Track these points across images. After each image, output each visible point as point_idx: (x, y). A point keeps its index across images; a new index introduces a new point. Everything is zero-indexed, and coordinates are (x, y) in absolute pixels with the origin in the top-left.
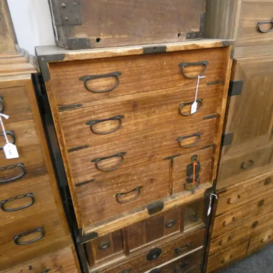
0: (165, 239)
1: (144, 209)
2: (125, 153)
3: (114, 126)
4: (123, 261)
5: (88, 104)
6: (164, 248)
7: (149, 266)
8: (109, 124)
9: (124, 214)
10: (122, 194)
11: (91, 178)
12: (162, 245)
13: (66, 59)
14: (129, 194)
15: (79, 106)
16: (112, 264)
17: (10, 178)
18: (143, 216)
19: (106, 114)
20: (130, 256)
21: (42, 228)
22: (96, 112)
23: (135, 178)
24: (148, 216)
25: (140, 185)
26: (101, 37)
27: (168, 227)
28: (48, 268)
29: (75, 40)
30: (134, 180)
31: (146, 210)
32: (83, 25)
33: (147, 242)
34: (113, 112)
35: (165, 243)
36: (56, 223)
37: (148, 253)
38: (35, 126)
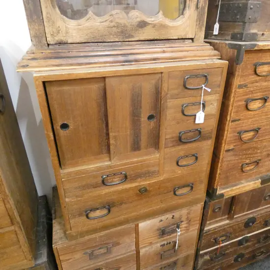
0: (260, 210)
1: (258, 180)
2: (260, 129)
3: (260, 105)
4: (227, 225)
5: (251, 85)
6: (258, 218)
7: (243, 233)
8: (258, 103)
9: (242, 182)
10: (247, 164)
11: (233, 147)
12: (258, 215)
13: (256, 48)
14: (250, 165)
15: (246, 86)
16: (220, 226)
17: (190, 139)
18: (256, 186)
19: (258, 94)
20: (234, 221)
21: (192, 184)
22: (254, 92)
23: (259, 151)
24: (260, 186)
25: (259, 158)
26: (265, 33)
27: (265, 200)
28: (182, 220)
29: (250, 34)
30: (257, 153)
31: (260, 180)
32: (258, 23)
33: (247, 211)
34: (264, 94)
35: (261, 214)
36: (201, 182)
37: (247, 220)
38: (218, 100)
